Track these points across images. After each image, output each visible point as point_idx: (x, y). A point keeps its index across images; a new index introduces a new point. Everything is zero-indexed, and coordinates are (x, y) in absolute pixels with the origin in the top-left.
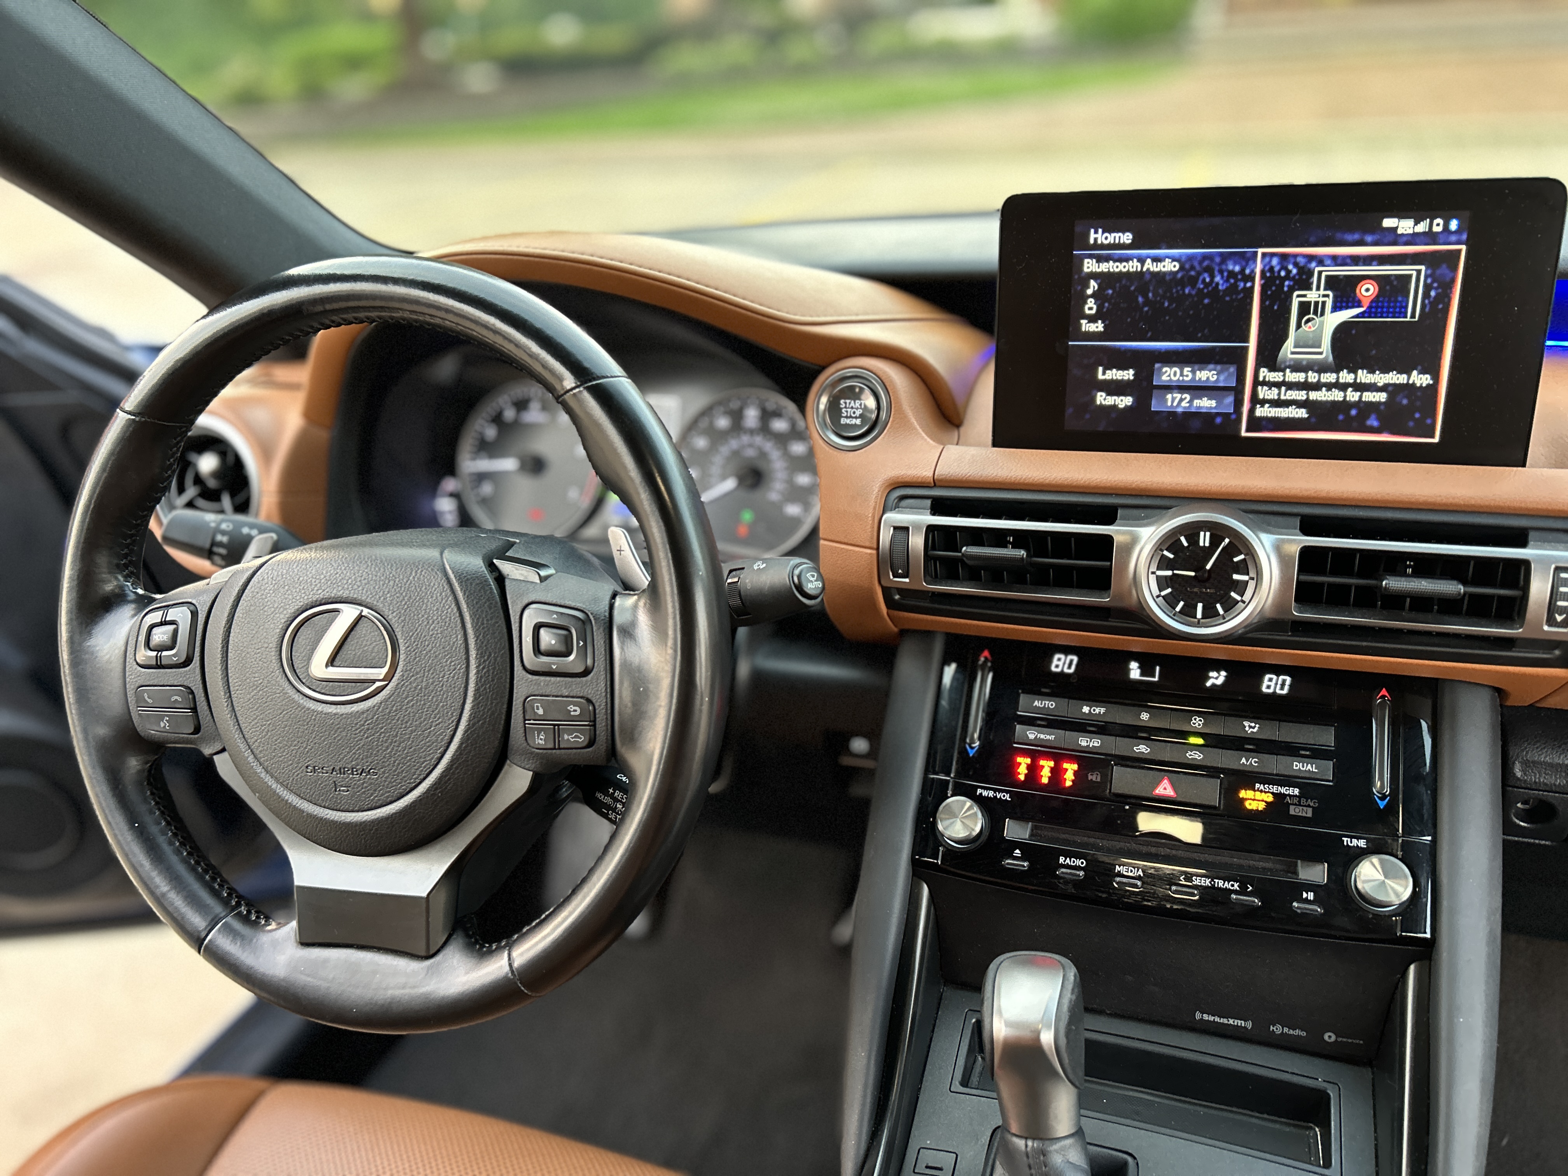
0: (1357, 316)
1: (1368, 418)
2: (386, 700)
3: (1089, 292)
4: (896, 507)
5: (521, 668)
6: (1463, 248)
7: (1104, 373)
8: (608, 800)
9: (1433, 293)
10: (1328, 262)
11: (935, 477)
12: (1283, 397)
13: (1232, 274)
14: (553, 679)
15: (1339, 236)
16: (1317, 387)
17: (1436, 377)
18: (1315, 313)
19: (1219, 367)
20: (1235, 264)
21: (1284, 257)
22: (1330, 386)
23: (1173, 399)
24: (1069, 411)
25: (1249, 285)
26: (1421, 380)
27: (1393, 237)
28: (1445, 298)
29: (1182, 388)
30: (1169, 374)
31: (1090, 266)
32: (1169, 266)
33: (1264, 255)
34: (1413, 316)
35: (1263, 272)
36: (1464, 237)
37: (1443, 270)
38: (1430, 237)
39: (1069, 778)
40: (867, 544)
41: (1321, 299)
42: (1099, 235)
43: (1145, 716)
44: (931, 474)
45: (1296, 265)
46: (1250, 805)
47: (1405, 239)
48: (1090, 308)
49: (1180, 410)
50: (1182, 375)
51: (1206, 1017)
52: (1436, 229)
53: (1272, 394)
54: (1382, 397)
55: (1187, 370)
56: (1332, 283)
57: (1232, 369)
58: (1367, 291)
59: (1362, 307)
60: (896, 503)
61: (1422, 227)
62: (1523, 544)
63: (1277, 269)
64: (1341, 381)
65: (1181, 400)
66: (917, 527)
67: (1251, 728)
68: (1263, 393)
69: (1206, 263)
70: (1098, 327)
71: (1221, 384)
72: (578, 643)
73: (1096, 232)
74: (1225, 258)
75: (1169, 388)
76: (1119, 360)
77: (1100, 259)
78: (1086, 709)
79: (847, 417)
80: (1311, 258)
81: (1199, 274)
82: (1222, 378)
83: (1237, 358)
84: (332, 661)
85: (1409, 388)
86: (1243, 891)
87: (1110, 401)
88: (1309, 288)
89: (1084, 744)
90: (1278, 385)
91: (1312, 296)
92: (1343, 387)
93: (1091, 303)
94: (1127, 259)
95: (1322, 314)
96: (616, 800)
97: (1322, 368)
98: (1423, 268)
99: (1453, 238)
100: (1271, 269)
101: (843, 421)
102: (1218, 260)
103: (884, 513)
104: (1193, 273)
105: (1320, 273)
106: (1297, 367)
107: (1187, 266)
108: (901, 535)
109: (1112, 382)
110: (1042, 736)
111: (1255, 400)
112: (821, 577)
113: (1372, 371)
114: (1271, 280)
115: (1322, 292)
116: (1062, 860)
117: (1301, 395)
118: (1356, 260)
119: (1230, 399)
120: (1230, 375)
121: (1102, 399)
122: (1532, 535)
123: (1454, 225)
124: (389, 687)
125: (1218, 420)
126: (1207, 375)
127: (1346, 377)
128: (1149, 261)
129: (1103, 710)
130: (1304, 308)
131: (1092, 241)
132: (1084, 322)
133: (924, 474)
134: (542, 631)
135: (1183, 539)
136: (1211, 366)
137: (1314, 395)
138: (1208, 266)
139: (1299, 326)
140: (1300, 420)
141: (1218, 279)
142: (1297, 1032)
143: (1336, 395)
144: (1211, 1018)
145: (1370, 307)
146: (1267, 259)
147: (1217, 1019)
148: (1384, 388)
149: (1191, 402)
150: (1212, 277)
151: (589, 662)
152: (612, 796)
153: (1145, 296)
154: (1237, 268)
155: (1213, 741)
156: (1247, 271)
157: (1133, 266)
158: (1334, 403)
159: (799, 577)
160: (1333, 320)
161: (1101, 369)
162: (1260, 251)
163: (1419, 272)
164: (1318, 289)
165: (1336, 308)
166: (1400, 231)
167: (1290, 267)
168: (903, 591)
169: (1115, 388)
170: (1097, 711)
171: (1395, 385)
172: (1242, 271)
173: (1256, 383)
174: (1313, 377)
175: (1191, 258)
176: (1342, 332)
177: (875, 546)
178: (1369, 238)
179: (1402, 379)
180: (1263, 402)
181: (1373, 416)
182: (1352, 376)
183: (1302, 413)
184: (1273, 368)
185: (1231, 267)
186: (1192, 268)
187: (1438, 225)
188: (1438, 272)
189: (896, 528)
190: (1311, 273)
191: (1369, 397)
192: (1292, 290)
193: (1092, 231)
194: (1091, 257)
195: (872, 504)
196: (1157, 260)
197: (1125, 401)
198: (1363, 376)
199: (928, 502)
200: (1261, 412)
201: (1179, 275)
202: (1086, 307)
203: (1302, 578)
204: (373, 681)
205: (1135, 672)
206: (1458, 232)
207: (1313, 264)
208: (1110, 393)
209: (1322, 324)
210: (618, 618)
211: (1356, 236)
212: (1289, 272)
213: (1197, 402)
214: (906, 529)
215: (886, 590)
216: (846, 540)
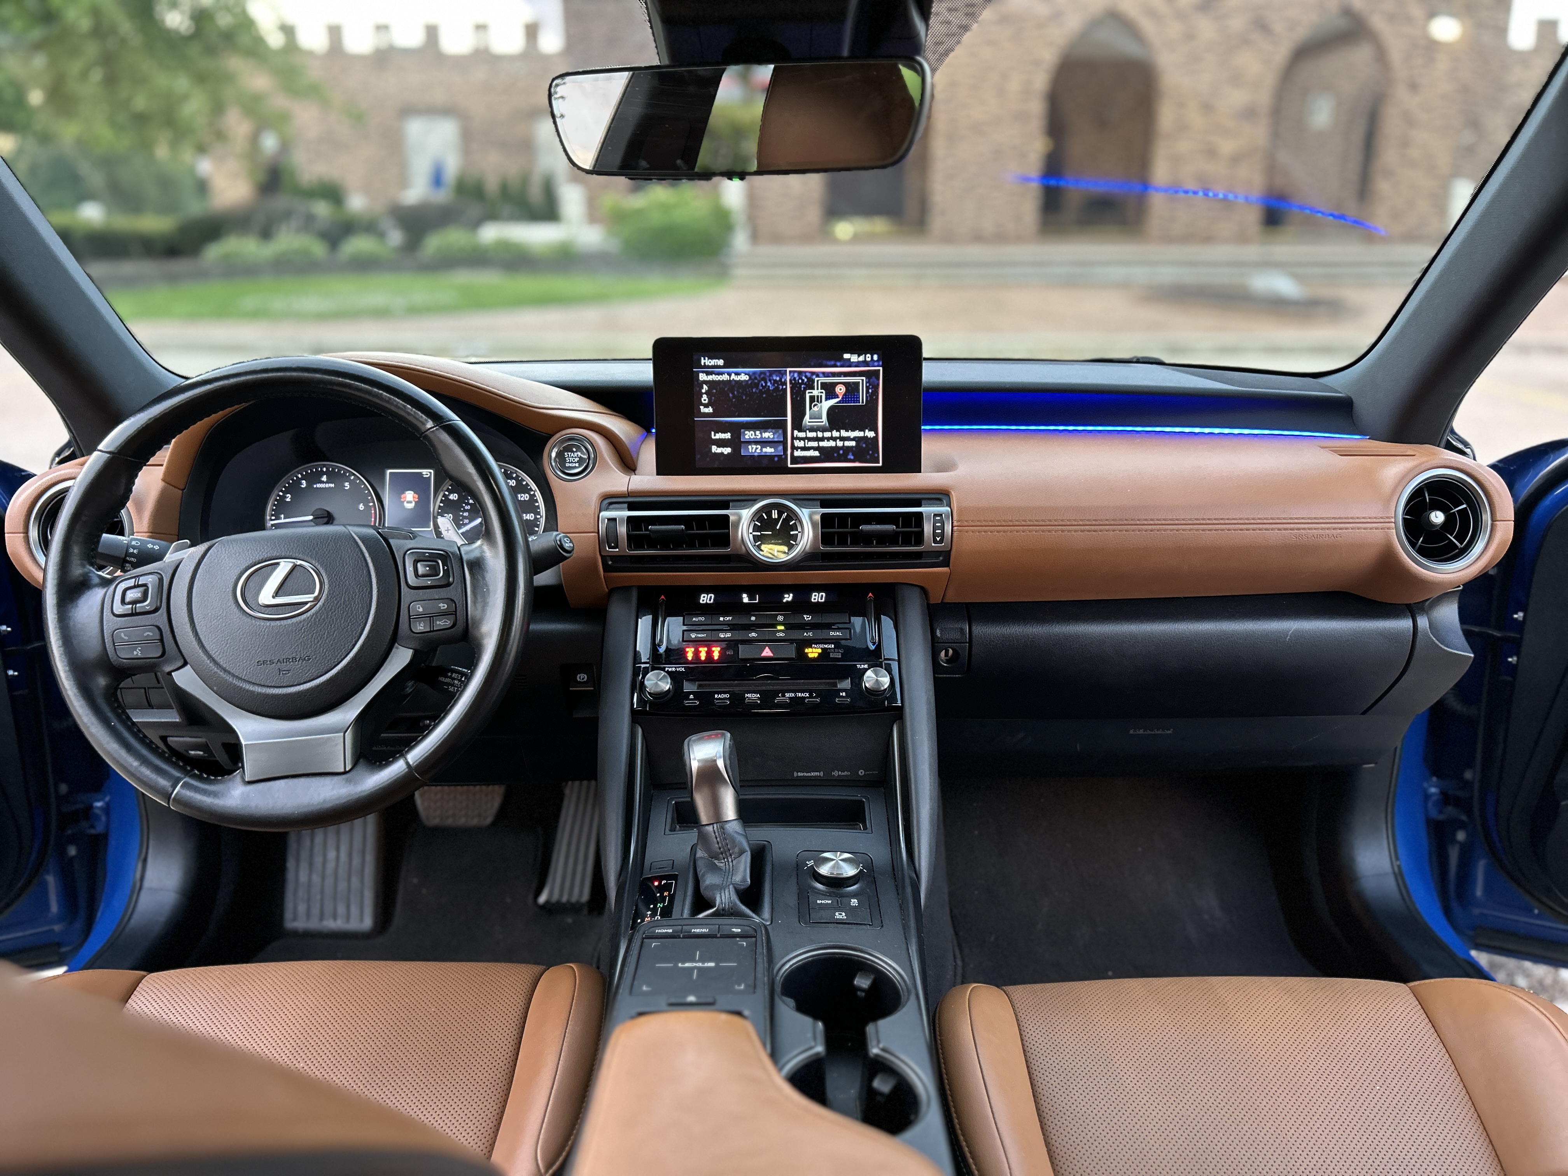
0: (837, 403)
1: (848, 455)
2: (317, 613)
3: (704, 391)
4: (607, 509)
5: (406, 587)
6: (881, 368)
7: (715, 435)
8: (448, 680)
9: (870, 391)
10: (821, 375)
11: (628, 491)
12: (807, 445)
13: (775, 381)
14: (428, 590)
15: (824, 362)
16: (822, 439)
17: (876, 433)
18: (818, 401)
19: (774, 431)
20: (777, 376)
21: (800, 373)
22: (828, 439)
23: (752, 448)
24: (698, 457)
25: (784, 387)
26: (871, 434)
27: (849, 363)
28: (876, 392)
29: (756, 442)
30: (749, 435)
31: (702, 377)
32: (744, 377)
33: (790, 372)
34: (863, 402)
35: (791, 381)
36: (881, 363)
37: (873, 379)
38: (865, 363)
39: (716, 655)
40: (592, 530)
41: (820, 394)
42: (706, 361)
43: (753, 618)
44: (626, 490)
45: (806, 377)
46: (811, 655)
47: (854, 364)
48: (705, 399)
49: (756, 454)
50: (755, 435)
51: (800, 774)
52: (869, 359)
53: (801, 444)
54: (853, 443)
55: (758, 433)
56: (824, 386)
57: (781, 431)
58: (840, 390)
59: (838, 397)
60: (606, 507)
61: (861, 358)
62: (920, 506)
63: (797, 379)
64: (834, 436)
65: (757, 448)
66: (621, 519)
67: (807, 618)
68: (797, 443)
69: (762, 376)
70: (710, 410)
71: (776, 440)
72: (443, 568)
73: (705, 359)
74: (771, 373)
75: (750, 442)
76: (723, 427)
77: (708, 373)
78: (721, 619)
79: (569, 462)
80: (813, 373)
81: (759, 381)
82: (776, 436)
83: (782, 425)
84: (277, 594)
85: (865, 438)
86: (811, 696)
87: (719, 450)
88: (813, 389)
89: (722, 636)
90: (803, 439)
91: (815, 393)
92: (835, 439)
93: (705, 397)
94: (722, 374)
95: (821, 402)
96: (454, 679)
97: (824, 430)
98: (864, 378)
99: (876, 364)
100: (795, 379)
101: (567, 465)
102: (768, 374)
103: (600, 511)
104: (756, 381)
105: (818, 381)
106: (812, 429)
107: (753, 377)
108: (612, 524)
109: (720, 439)
110: (699, 636)
111: (794, 448)
112: (571, 542)
113: (847, 431)
114: (795, 385)
115: (820, 390)
116: (716, 696)
117: (815, 444)
118: (834, 375)
119: (781, 448)
120: (780, 434)
121: (715, 449)
122: (923, 502)
123: (875, 357)
124: (318, 605)
125: (776, 459)
126: (768, 435)
127: (835, 434)
128: (733, 375)
129: (730, 618)
130: (812, 399)
131: (703, 364)
132: (702, 407)
133: (622, 490)
134: (419, 565)
135: (764, 514)
136: (770, 430)
137: (822, 444)
138: (763, 377)
139: (810, 408)
140: (816, 457)
141: (769, 384)
142: (846, 773)
143: (832, 444)
144: (802, 774)
145: (843, 398)
146: (792, 374)
147: (805, 774)
148: (853, 439)
149: (761, 450)
150: (766, 383)
151: (451, 579)
152: (451, 677)
153: (733, 393)
154: (778, 379)
155: (789, 627)
156: (783, 380)
157: (725, 377)
158: (831, 447)
159: (558, 541)
160: (827, 405)
161: (713, 433)
162: (788, 370)
163: (863, 380)
164: (818, 389)
165: (827, 399)
166: (852, 360)
167: (804, 378)
168: (613, 557)
169: (721, 443)
170: (728, 619)
171: (858, 437)
172: (781, 379)
173: (793, 438)
174: (820, 434)
175: (754, 373)
176: (831, 411)
177: (597, 531)
178: (838, 364)
179: (861, 434)
180: (797, 448)
181: (850, 454)
182: (838, 433)
183: (817, 454)
184: (800, 430)
185: (775, 378)
186: (756, 378)
187: (868, 357)
188: (871, 380)
189: (609, 520)
190: (813, 381)
191: (847, 444)
192: (805, 389)
193: (702, 358)
194: (703, 372)
195: (593, 507)
196: (737, 374)
197: (727, 450)
198: (844, 433)
199: (626, 505)
200: (797, 453)
201: (750, 382)
202: (702, 399)
203: (823, 530)
204: (306, 603)
205: (746, 599)
206: (877, 361)
207: (814, 377)
208: (719, 446)
209: (821, 407)
210: (465, 557)
211: (832, 363)
212: (803, 380)
213: (764, 450)
214: (614, 520)
215: (603, 558)
216: (578, 531)
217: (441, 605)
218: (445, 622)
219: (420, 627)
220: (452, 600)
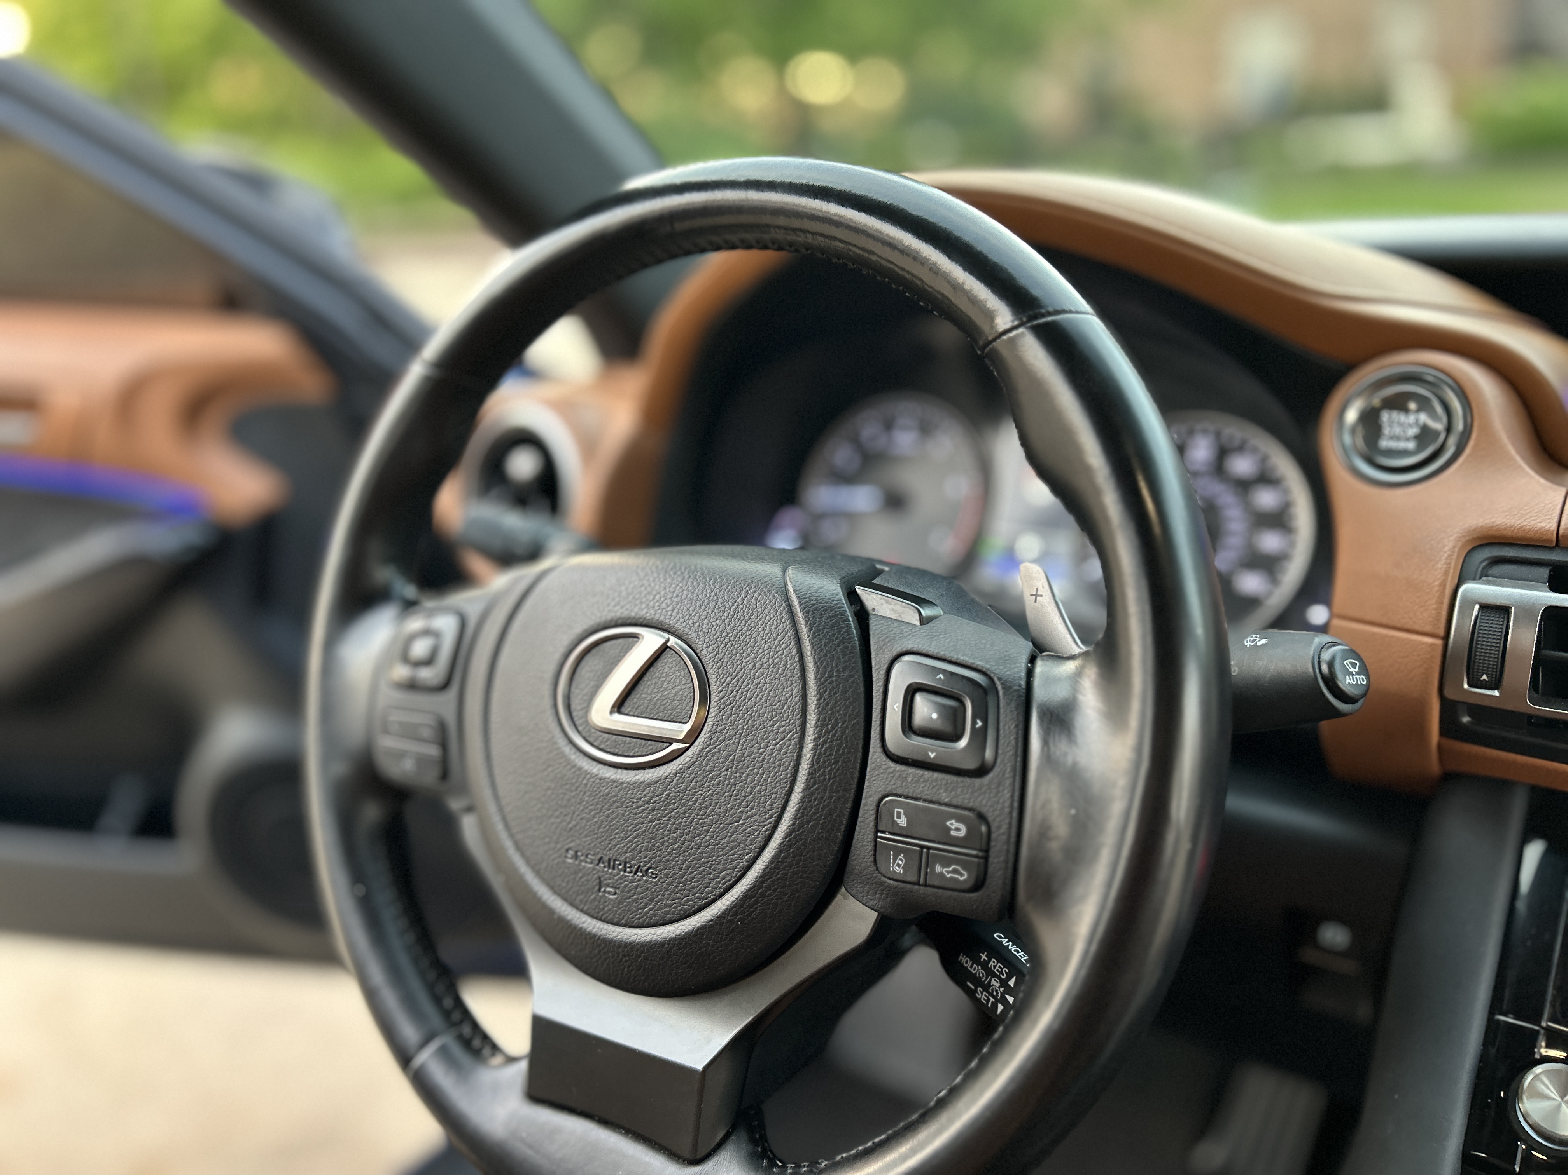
2: (683, 771)
4: (1483, 575)
5: (880, 750)
8: (977, 970)
11: (1561, 532)
14: (927, 774)
40: (1428, 628)
44: (1553, 526)
60: (1483, 569)
66: (1526, 610)
72: (974, 723)
79: (1392, 438)
84: (619, 706)
96: (990, 973)
101: (1384, 443)
103: (1461, 581)
108: (1493, 622)
112: (1364, 670)
124: (689, 753)
133: (1539, 526)
134: (920, 700)
151: (989, 754)
152: (985, 965)
159: (1331, 665)
168: (1478, 710)
177: (1442, 632)
189: (1484, 607)
195: (1441, 565)
199: (1545, 572)
204: (670, 741)
210: (1040, 693)
214: (1503, 611)
215: (1449, 708)
216: (1384, 621)
217: (952, 824)
218: (955, 871)
219: (897, 866)
220: (982, 817)
